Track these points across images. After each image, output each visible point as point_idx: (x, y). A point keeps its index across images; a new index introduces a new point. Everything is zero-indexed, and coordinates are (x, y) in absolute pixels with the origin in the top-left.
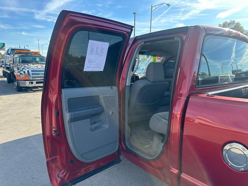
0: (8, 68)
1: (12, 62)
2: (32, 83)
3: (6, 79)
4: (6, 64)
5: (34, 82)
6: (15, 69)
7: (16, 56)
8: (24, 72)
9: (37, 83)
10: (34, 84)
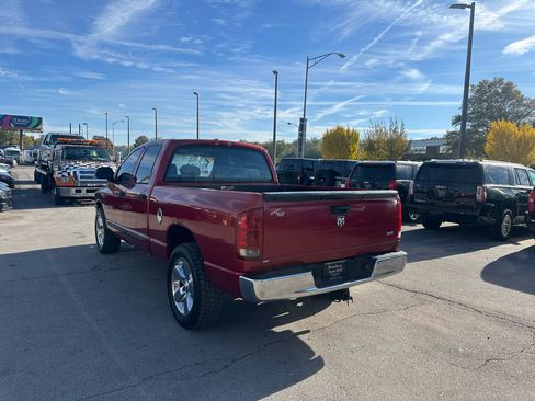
0: (43, 168)
1: (51, 158)
2: (80, 191)
3: (39, 186)
4: (41, 161)
5: (84, 190)
6: (56, 169)
7: (59, 147)
8: (69, 174)
9: (87, 191)
10: (83, 193)
